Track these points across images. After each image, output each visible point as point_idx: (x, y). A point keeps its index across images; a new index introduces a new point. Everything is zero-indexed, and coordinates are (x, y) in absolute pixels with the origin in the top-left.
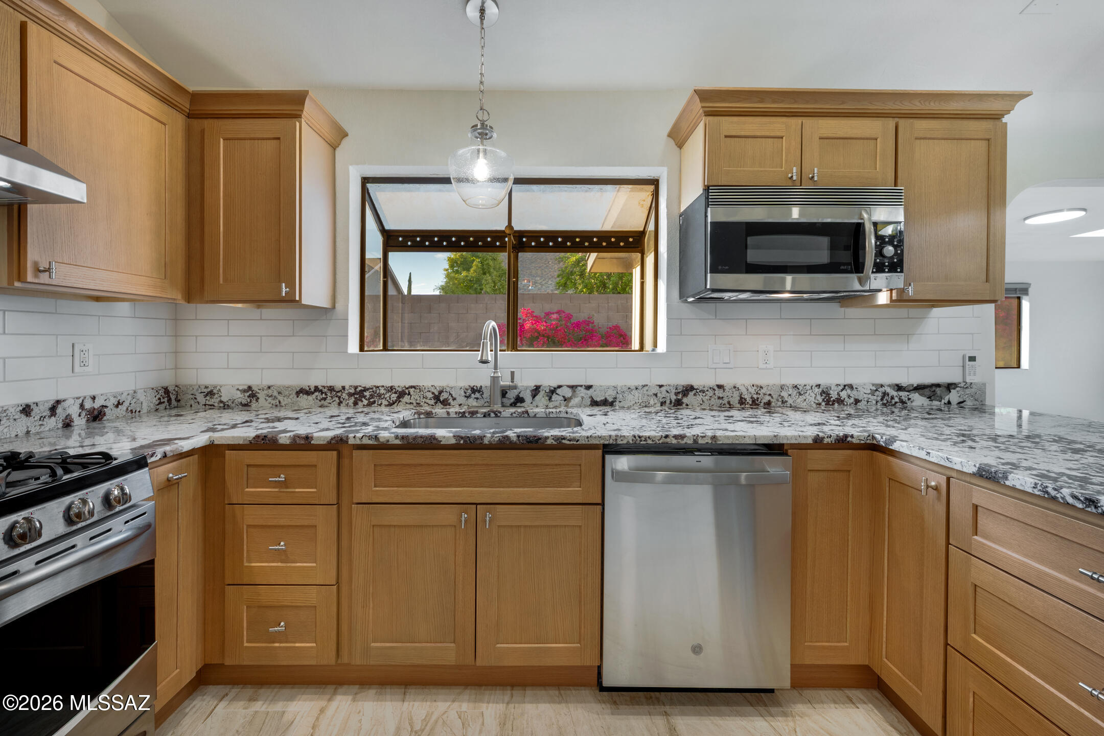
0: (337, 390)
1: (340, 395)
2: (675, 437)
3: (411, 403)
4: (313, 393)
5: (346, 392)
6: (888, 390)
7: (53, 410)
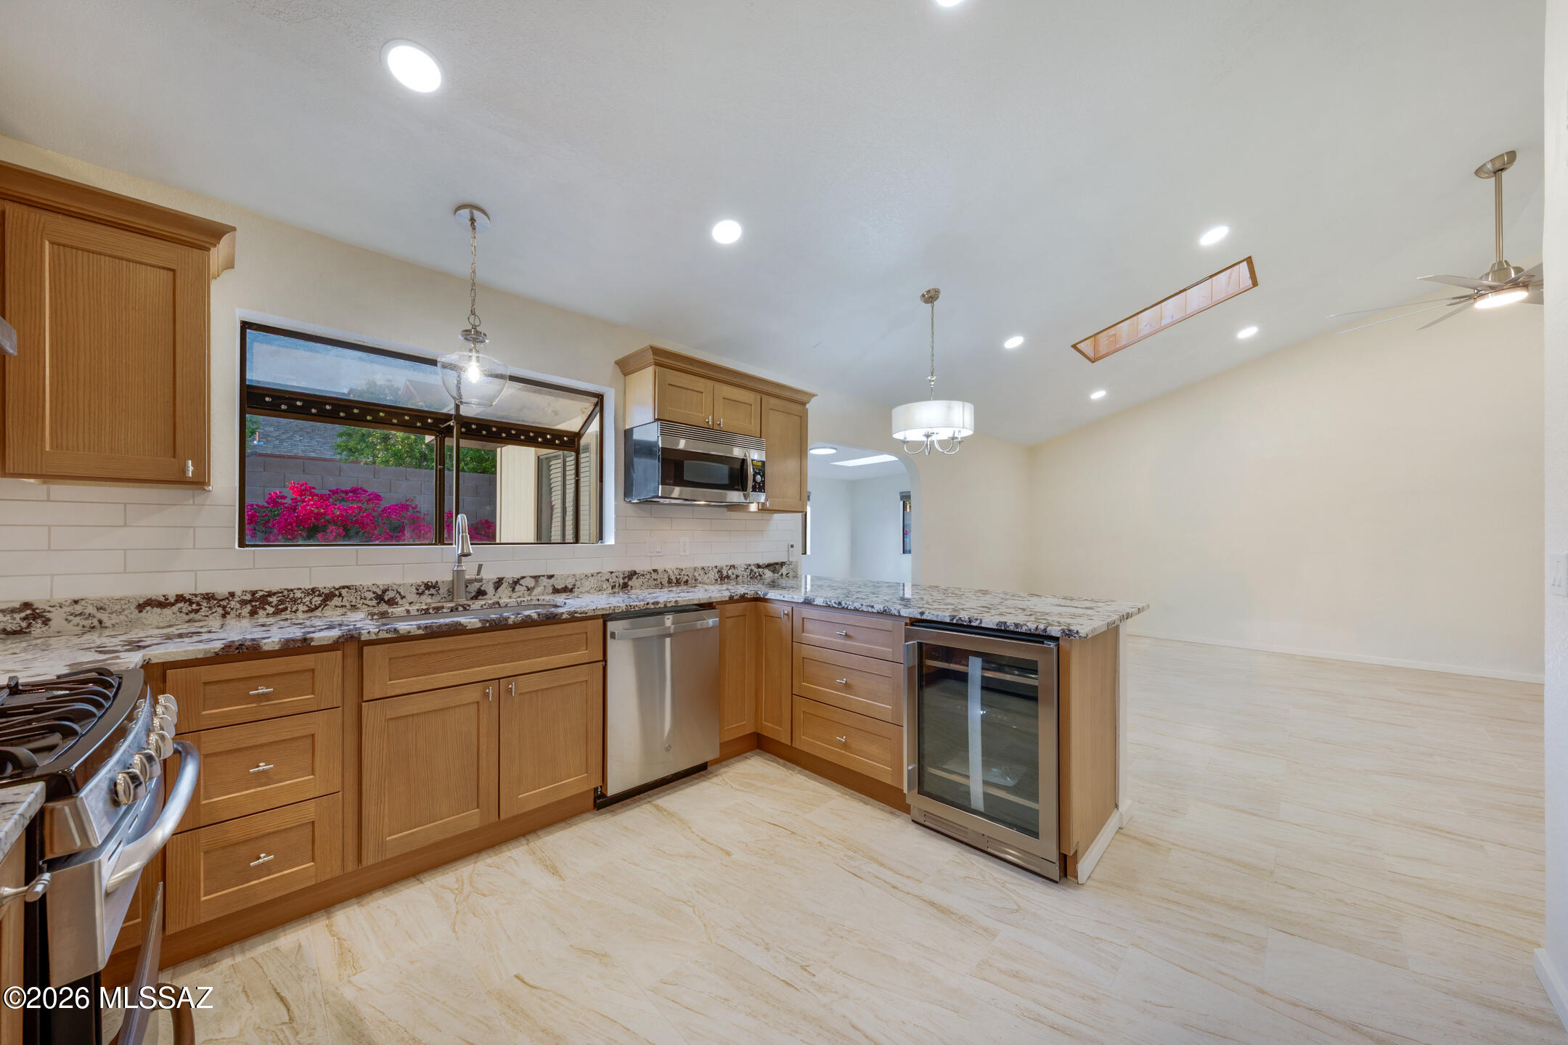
0: (219, 598)
1: (225, 604)
2: (653, 604)
3: (342, 606)
4: (173, 604)
6: (753, 568)
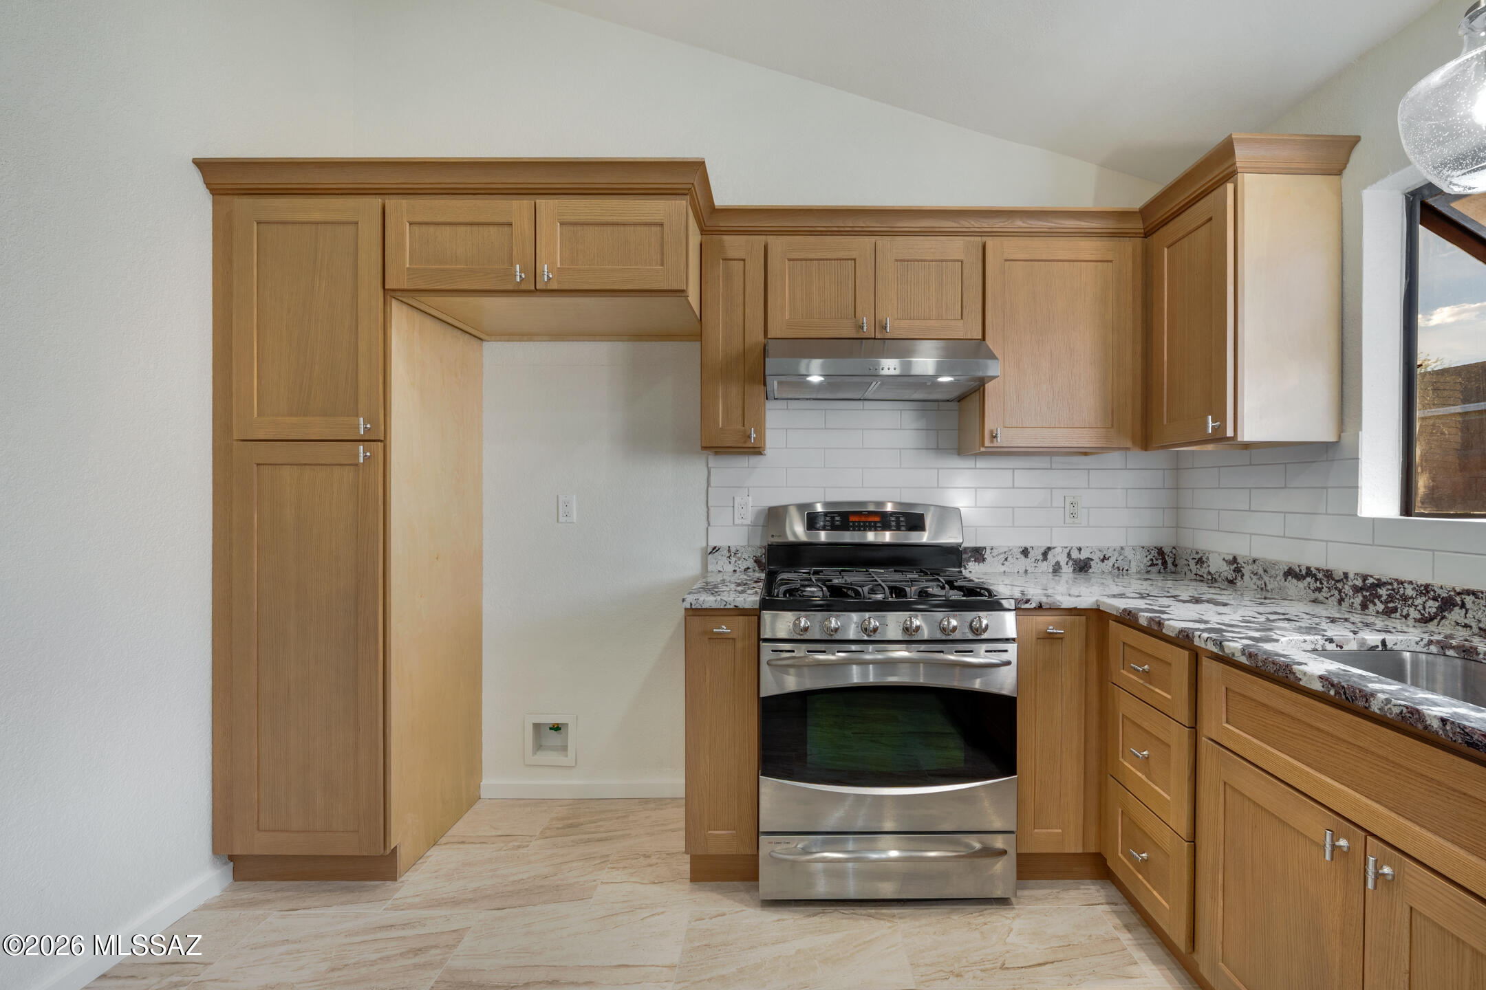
0: (1337, 578)
1: (1341, 587)
4: (1304, 578)
5: (1350, 583)
7: (1045, 555)
